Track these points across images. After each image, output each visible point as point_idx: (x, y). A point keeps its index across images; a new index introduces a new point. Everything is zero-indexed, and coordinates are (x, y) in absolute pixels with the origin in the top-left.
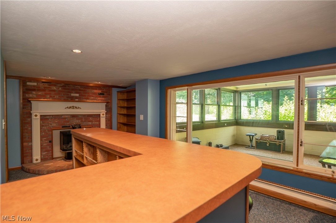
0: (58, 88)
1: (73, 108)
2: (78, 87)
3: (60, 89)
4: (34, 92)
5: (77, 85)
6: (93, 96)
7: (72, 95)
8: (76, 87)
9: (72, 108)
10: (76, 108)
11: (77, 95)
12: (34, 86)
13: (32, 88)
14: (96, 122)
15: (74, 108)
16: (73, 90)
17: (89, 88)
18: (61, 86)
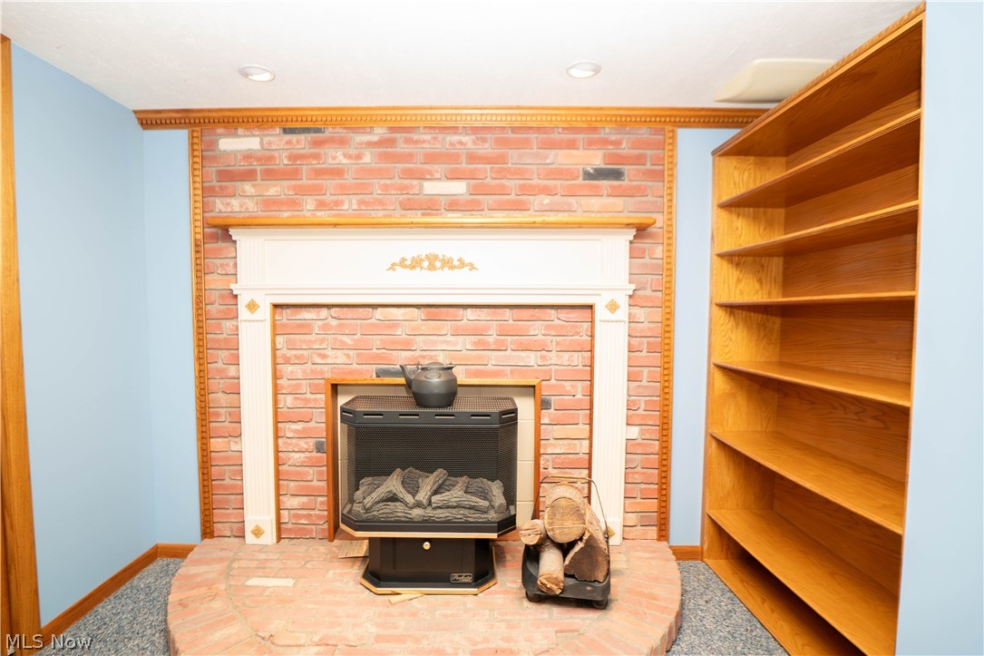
0: (359, 157)
1: (432, 267)
2: (461, 143)
3: (367, 158)
4: (248, 188)
5: (454, 130)
6: (547, 191)
7: (430, 188)
8: (451, 144)
9: (426, 264)
10: (448, 263)
11: (459, 188)
12: (248, 156)
13: (243, 166)
14: (566, 355)
15: (438, 264)
16: (431, 158)
17: (525, 144)
18: (370, 144)
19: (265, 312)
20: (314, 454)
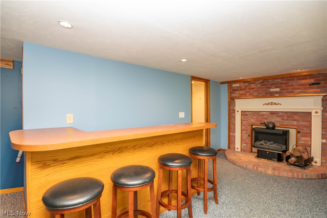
0: (257, 85)
1: (272, 105)
2: (278, 81)
3: (259, 86)
4: (237, 92)
5: (277, 79)
6: (299, 89)
7: (271, 90)
8: (276, 82)
9: (271, 104)
10: (275, 104)
11: (278, 90)
12: (237, 87)
13: (237, 89)
15: (273, 104)
16: (272, 84)
17: (294, 80)
18: (259, 83)
19: (240, 112)
20: (248, 137)
